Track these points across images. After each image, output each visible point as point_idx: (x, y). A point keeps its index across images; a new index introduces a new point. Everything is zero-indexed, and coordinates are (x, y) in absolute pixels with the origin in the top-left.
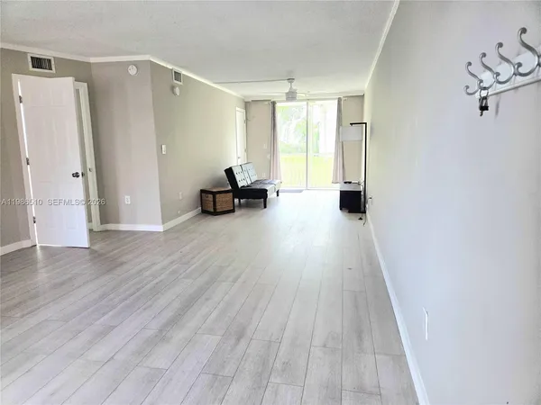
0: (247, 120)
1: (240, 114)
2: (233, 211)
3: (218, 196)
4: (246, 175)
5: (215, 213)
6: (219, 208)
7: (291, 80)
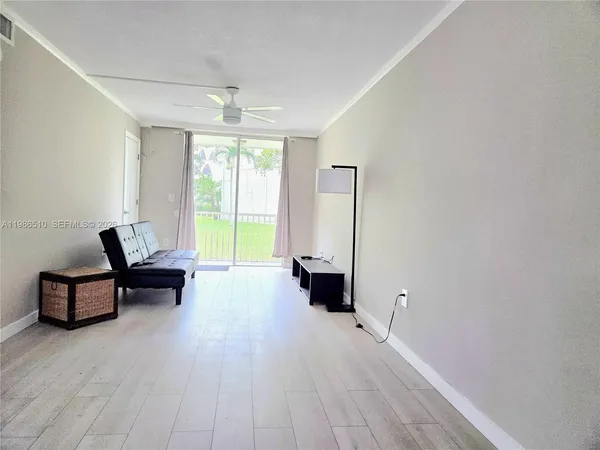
0: (142, 156)
1: (131, 144)
2: (113, 316)
3: (79, 286)
4: (142, 243)
5: (72, 324)
6: (81, 313)
7: (232, 88)
